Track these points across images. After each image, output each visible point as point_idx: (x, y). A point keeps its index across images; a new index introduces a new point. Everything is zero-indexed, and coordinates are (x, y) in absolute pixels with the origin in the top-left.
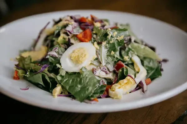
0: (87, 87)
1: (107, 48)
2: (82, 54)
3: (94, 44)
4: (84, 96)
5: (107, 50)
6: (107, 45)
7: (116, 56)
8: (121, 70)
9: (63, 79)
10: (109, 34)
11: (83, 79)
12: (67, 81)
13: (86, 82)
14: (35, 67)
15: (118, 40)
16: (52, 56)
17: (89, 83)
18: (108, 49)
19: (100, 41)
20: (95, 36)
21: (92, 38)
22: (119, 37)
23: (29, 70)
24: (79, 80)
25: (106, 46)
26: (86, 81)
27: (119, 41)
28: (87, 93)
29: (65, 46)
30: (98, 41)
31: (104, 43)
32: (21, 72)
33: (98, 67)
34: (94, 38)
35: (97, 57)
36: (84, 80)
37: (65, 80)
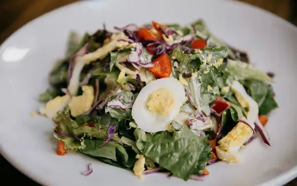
0: (190, 155)
1: (200, 82)
2: (166, 100)
3: (178, 79)
4: (187, 169)
5: (199, 85)
6: (200, 77)
7: (215, 93)
8: (225, 113)
9: (146, 146)
10: (204, 61)
11: (179, 142)
12: (153, 148)
13: (186, 145)
14: (94, 133)
15: (214, 67)
16: (115, 108)
17: (190, 148)
18: (202, 83)
19: (186, 73)
20: (176, 64)
21: (173, 68)
22: (215, 61)
23: (83, 138)
24: (172, 144)
25: (199, 80)
26: (184, 146)
27: (217, 67)
28: (191, 163)
29: (131, 87)
30: (183, 72)
31: (195, 75)
32: (69, 142)
33: (191, 114)
34: (175, 67)
35: (187, 99)
36: (181, 144)
37: (150, 148)
